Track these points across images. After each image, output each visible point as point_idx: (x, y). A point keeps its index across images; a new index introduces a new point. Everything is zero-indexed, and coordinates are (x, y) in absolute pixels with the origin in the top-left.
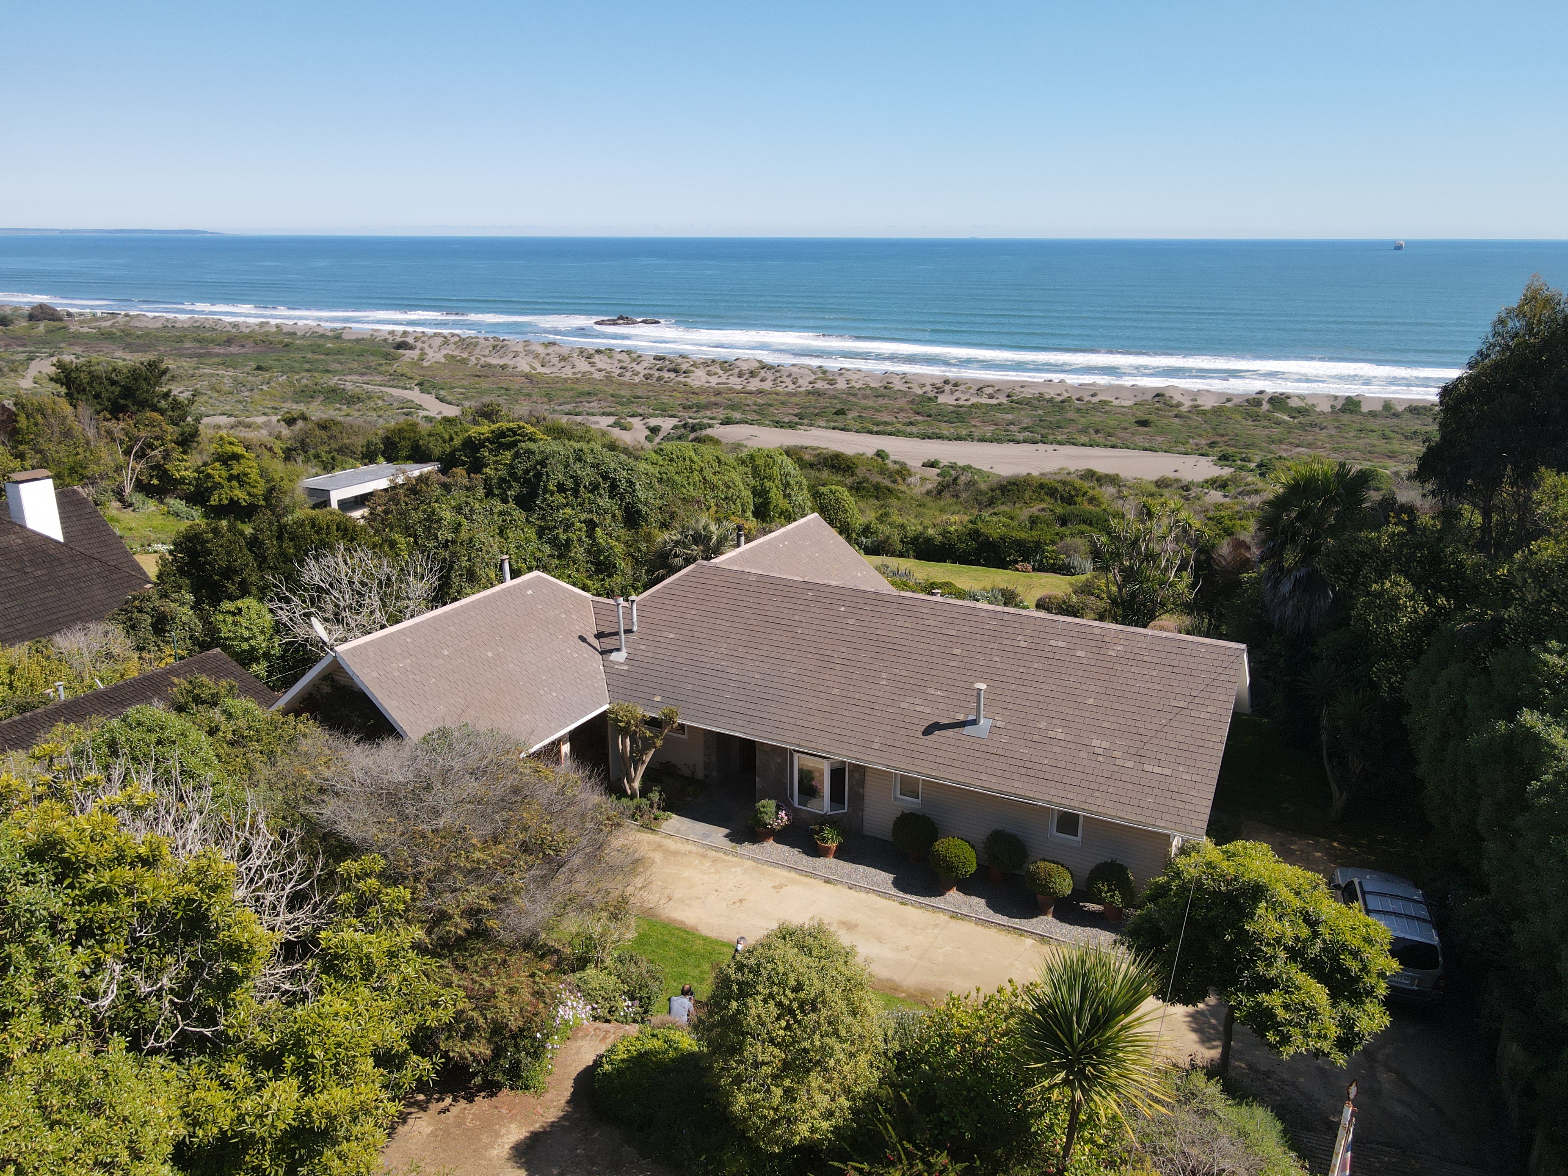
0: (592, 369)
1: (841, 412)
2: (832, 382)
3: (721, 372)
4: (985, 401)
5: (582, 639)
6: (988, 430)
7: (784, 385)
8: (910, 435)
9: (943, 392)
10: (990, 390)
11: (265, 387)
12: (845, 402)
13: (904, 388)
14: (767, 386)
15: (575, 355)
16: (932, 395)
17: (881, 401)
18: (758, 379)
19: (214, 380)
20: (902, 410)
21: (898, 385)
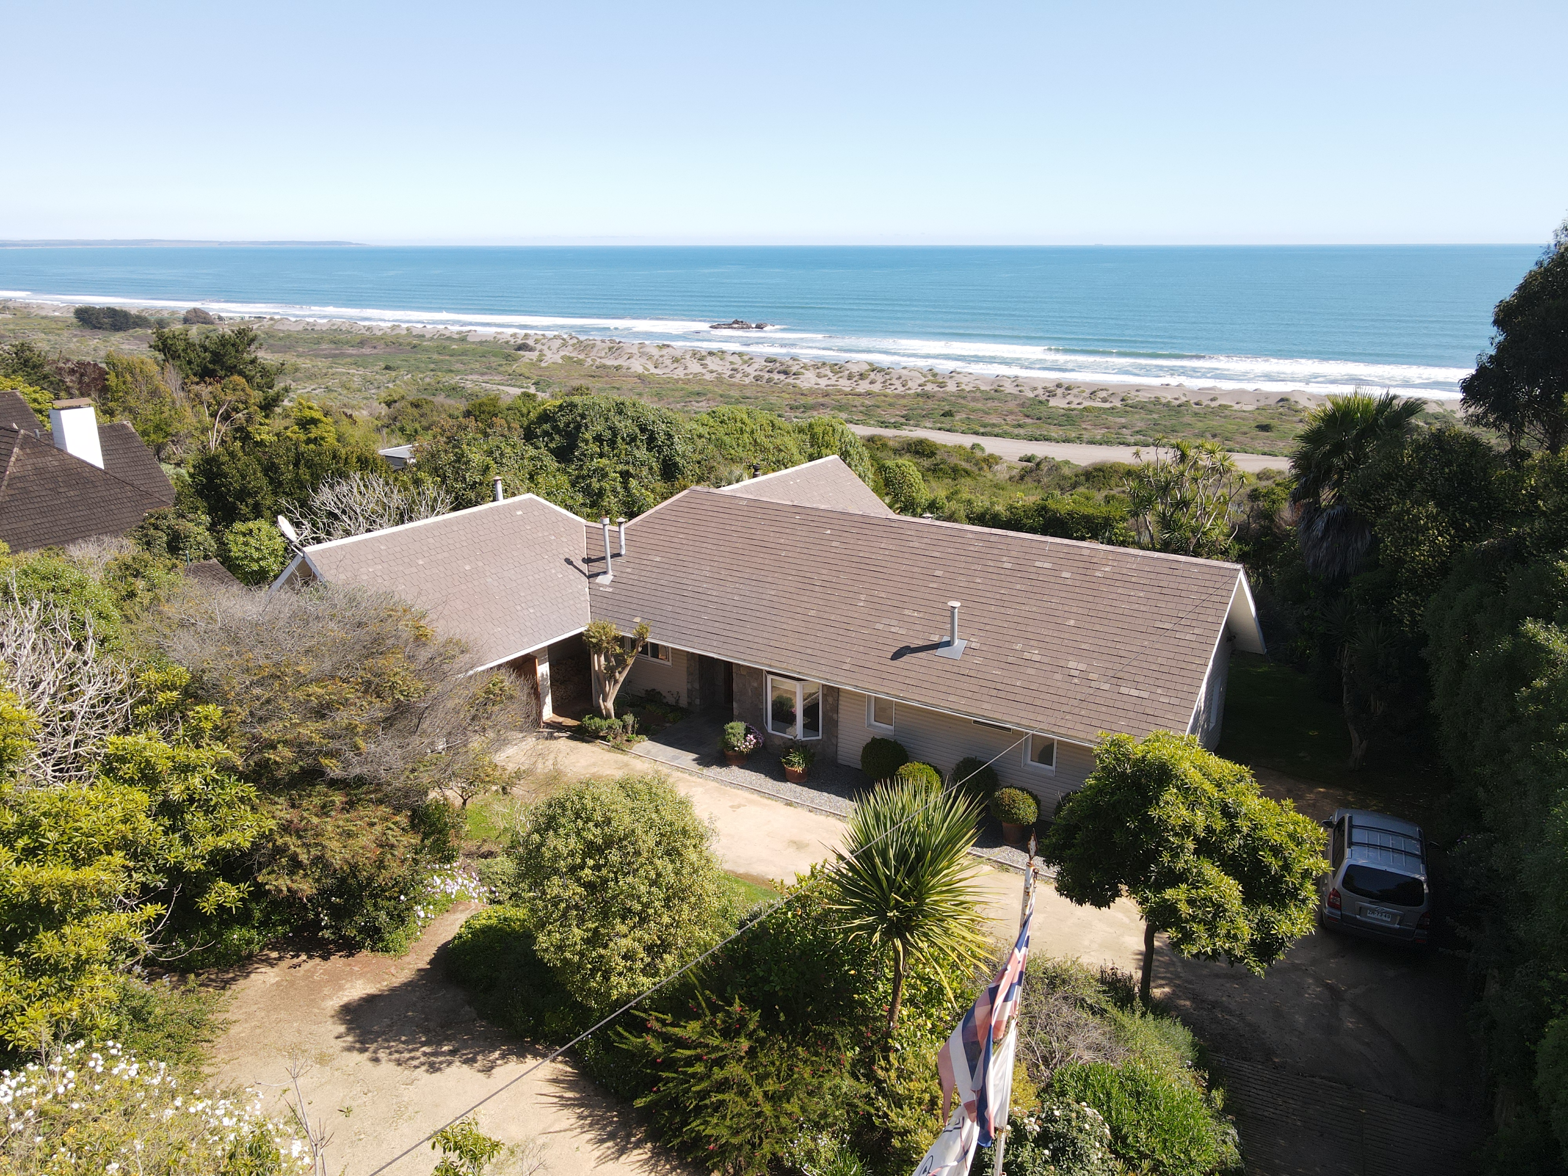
0: (704, 371)
1: (948, 414)
2: (942, 385)
3: (831, 375)
4: (1098, 404)
5: (569, 562)
6: (1099, 433)
7: (893, 387)
8: (1017, 437)
9: (1055, 395)
10: (1104, 394)
11: (391, 385)
12: (953, 404)
13: (1015, 391)
14: (877, 388)
15: (688, 357)
16: (1043, 398)
17: (990, 404)
18: (868, 381)
19: (344, 378)
20: (1011, 413)
21: (1009, 388)
